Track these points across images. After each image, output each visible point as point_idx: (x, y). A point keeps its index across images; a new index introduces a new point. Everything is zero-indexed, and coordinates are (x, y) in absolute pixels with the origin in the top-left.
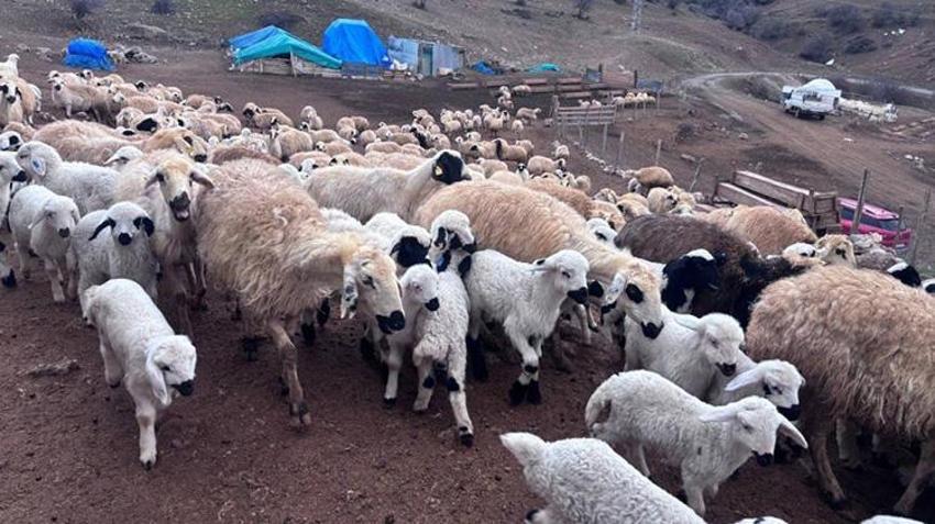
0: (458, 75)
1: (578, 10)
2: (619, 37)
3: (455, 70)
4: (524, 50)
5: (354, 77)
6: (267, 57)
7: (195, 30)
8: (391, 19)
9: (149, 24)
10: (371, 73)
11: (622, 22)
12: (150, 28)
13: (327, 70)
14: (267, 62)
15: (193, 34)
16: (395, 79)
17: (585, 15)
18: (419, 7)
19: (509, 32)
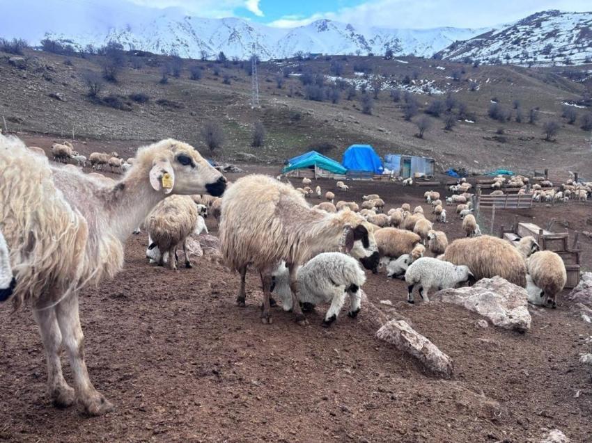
0: (428, 177)
1: (546, 135)
2: (579, 153)
3: (427, 174)
4: (493, 163)
5: (354, 179)
6: (301, 168)
7: (272, 155)
8: (392, 144)
9: (247, 153)
10: (366, 176)
11: (584, 142)
12: (248, 155)
13: (337, 175)
14: (301, 171)
15: (270, 157)
16: (382, 180)
17: (552, 138)
18: (418, 137)
19: (484, 151)
